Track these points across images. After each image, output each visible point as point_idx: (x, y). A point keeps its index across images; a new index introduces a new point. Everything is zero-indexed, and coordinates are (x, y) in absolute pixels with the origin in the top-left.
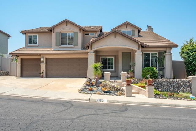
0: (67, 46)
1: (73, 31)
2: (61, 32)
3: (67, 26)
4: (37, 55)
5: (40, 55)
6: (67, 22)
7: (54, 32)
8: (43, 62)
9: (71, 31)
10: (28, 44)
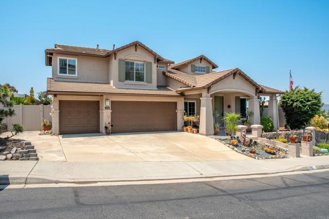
0: (134, 82)
1: (145, 60)
2: (126, 59)
3: (136, 51)
4: (98, 95)
5: (102, 96)
6: (136, 45)
7: (115, 59)
8: (107, 108)
9: (141, 60)
10: (58, 74)
